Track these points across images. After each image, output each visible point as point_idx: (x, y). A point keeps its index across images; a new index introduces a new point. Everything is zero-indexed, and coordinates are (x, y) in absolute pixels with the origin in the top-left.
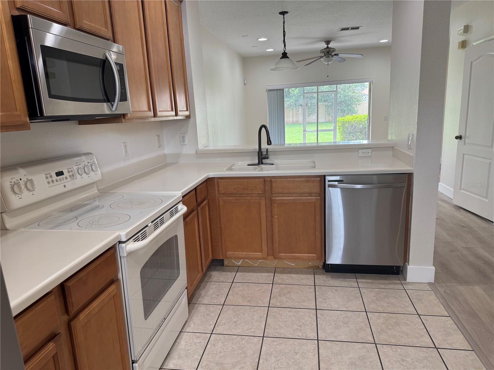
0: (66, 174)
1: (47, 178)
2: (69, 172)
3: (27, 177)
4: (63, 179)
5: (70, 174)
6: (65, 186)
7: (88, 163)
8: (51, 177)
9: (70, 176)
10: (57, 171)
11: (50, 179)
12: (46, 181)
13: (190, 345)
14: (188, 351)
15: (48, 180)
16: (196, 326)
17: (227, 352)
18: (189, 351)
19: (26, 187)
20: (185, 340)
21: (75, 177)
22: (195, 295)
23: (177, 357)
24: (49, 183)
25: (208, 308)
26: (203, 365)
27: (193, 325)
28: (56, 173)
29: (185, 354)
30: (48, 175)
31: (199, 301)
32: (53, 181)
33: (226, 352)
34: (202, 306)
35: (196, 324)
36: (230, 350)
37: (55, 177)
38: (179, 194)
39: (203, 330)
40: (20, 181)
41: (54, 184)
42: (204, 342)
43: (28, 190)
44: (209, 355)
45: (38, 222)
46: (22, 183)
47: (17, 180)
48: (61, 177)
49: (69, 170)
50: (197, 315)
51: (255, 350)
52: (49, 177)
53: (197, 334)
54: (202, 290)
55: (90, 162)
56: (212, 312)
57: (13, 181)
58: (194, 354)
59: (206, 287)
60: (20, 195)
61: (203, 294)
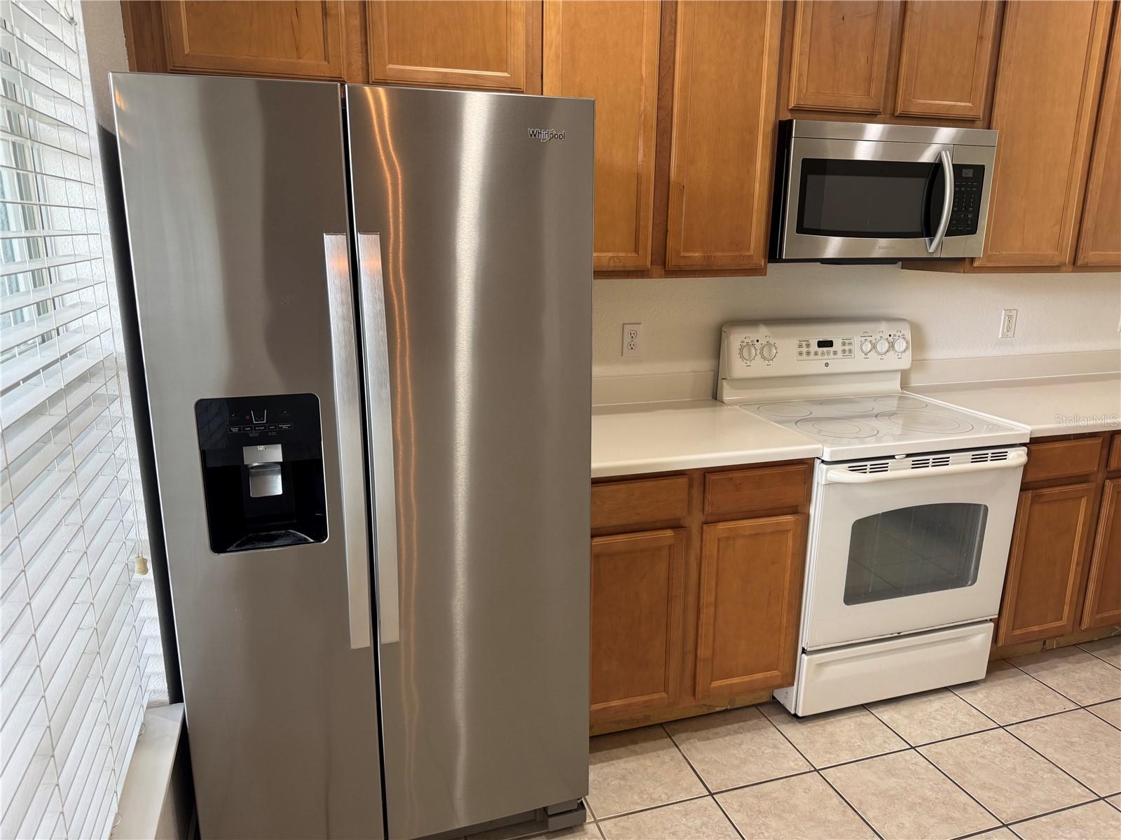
0: (837, 345)
1: (800, 346)
2: (844, 344)
3: (768, 339)
4: (828, 353)
5: (844, 348)
6: (827, 365)
7: (890, 336)
8: (808, 346)
9: (844, 351)
10: (821, 340)
11: (804, 350)
12: (797, 350)
13: (944, 714)
14: (931, 718)
15: (801, 349)
16: (985, 701)
17: (997, 765)
18: (933, 721)
19: (761, 353)
20: (944, 703)
21: (853, 355)
22: (1044, 661)
23: (906, 714)
24: (801, 354)
25: (1044, 693)
26: (933, 750)
27: (981, 696)
28: (819, 342)
29: (923, 719)
30: (804, 343)
31: (1040, 673)
32: (808, 353)
33: (995, 764)
34: (1034, 684)
35: (991, 699)
36: (1005, 766)
37: (814, 347)
38: (1024, 430)
39: (993, 713)
40: (756, 343)
41: (808, 358)
42: (972, 727)
43: (763, 357)
44: (960, 747)
45: (760, 405)
46: (758, 345)
47: (753, 341)
48: (825, 349)
49: (847, 341)
50: (1008, 688)
51: (1054, 800)
52: (804, 346)
53: (975, 711)
54: (1069, 663)
55: (895, 335)
56: (1044, 703)
57: (746, 341)
58: (937, 729)
59: (1085, 664)
60: (748, 362)
61: (1061, 668)
